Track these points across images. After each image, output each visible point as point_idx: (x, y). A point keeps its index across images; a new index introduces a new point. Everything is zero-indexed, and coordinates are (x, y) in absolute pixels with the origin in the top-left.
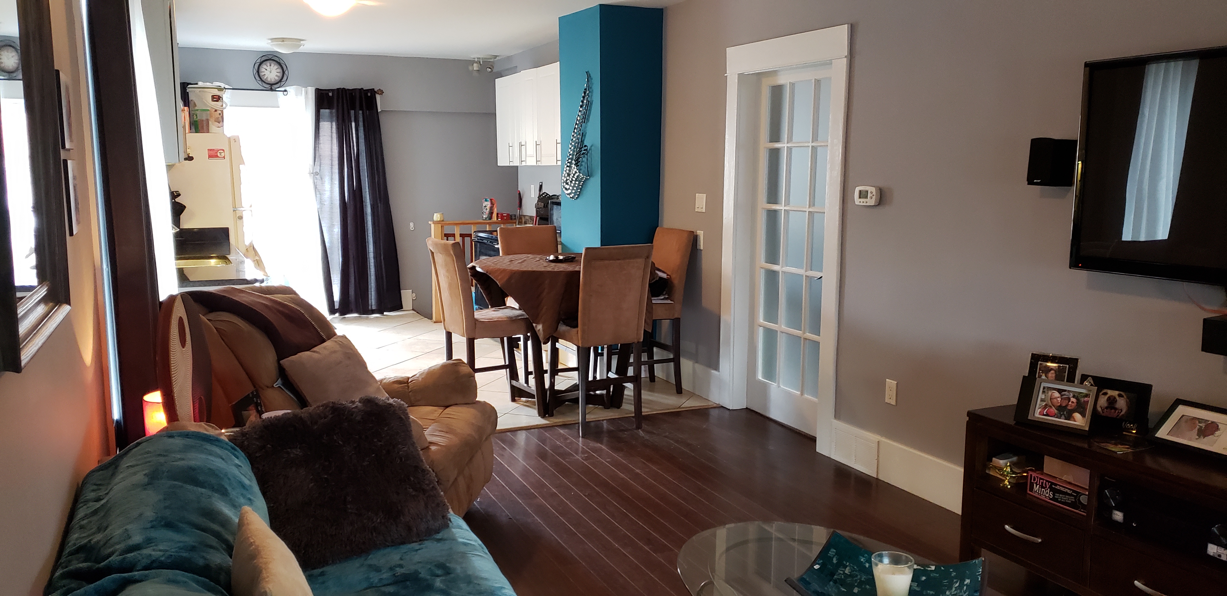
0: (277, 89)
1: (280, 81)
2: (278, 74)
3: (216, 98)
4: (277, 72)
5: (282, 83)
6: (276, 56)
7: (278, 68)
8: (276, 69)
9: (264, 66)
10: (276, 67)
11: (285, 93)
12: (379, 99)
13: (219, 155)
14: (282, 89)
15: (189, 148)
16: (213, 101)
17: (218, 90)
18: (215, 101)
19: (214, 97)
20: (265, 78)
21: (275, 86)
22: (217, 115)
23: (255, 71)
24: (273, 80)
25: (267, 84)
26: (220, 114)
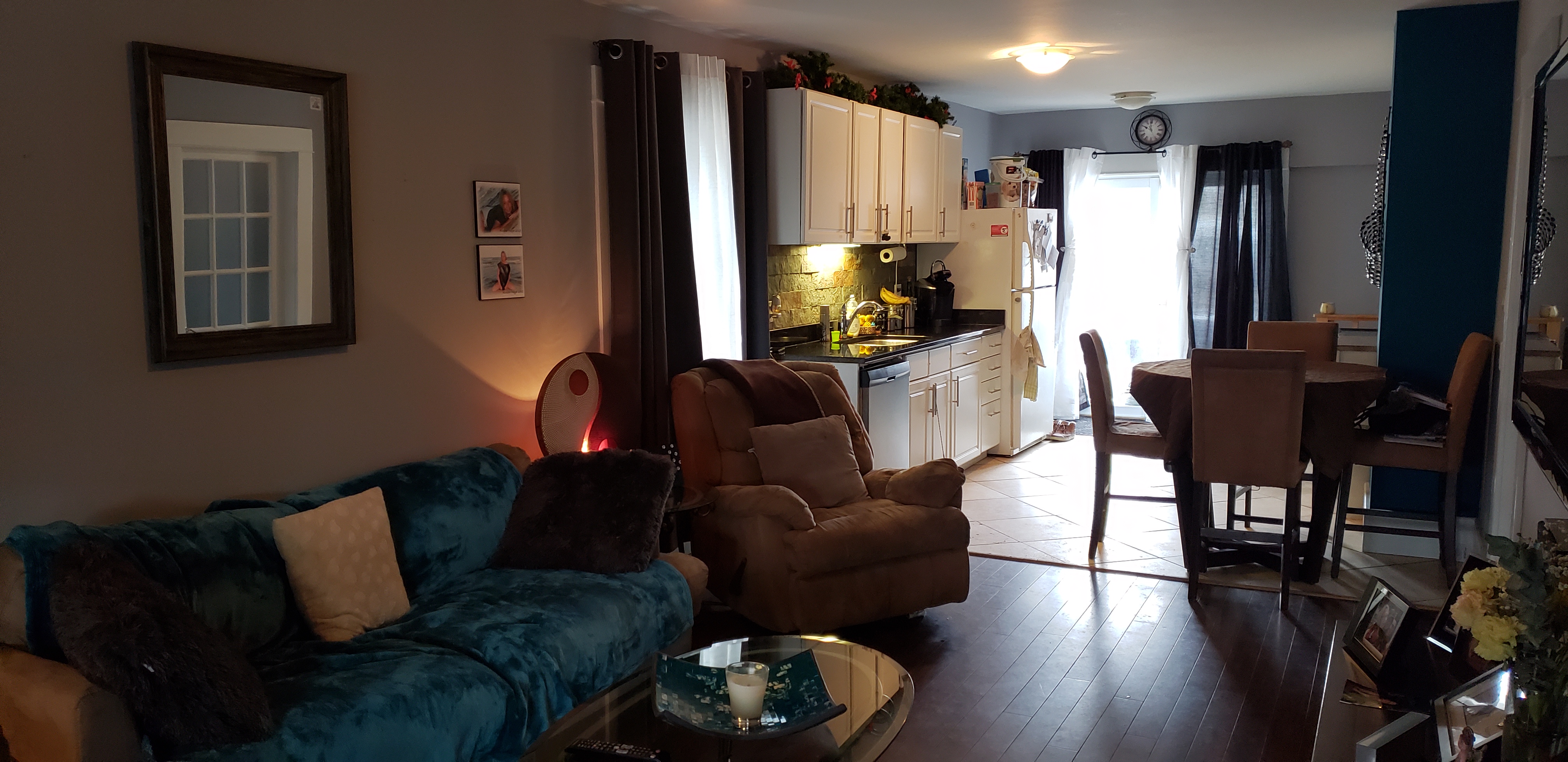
0: (1157, 150)
1: (1162, 140)
2: (1160, 132)
4: (1159, 130)
5: (1163, 142)
6: (1160, 111)
7: (1160, 125)
8: (1158, 126)
9: (1144, 124)
10: (1158, 124)
11: (1164, 154)
12: (1286, 153)
13: (1002, 232)
14: (1162, 150)
15: (973, 225)
16: (1007, 173)
17: (1014, 161)
18: (1010, 173)
19: (1010, 168)
20: (1145, 137)
21: (1155, 147)
22: (1010, 188)
23: (1133, 131)
24: (1153, 140)
25: (1146, 144)
26: (1014, 187)
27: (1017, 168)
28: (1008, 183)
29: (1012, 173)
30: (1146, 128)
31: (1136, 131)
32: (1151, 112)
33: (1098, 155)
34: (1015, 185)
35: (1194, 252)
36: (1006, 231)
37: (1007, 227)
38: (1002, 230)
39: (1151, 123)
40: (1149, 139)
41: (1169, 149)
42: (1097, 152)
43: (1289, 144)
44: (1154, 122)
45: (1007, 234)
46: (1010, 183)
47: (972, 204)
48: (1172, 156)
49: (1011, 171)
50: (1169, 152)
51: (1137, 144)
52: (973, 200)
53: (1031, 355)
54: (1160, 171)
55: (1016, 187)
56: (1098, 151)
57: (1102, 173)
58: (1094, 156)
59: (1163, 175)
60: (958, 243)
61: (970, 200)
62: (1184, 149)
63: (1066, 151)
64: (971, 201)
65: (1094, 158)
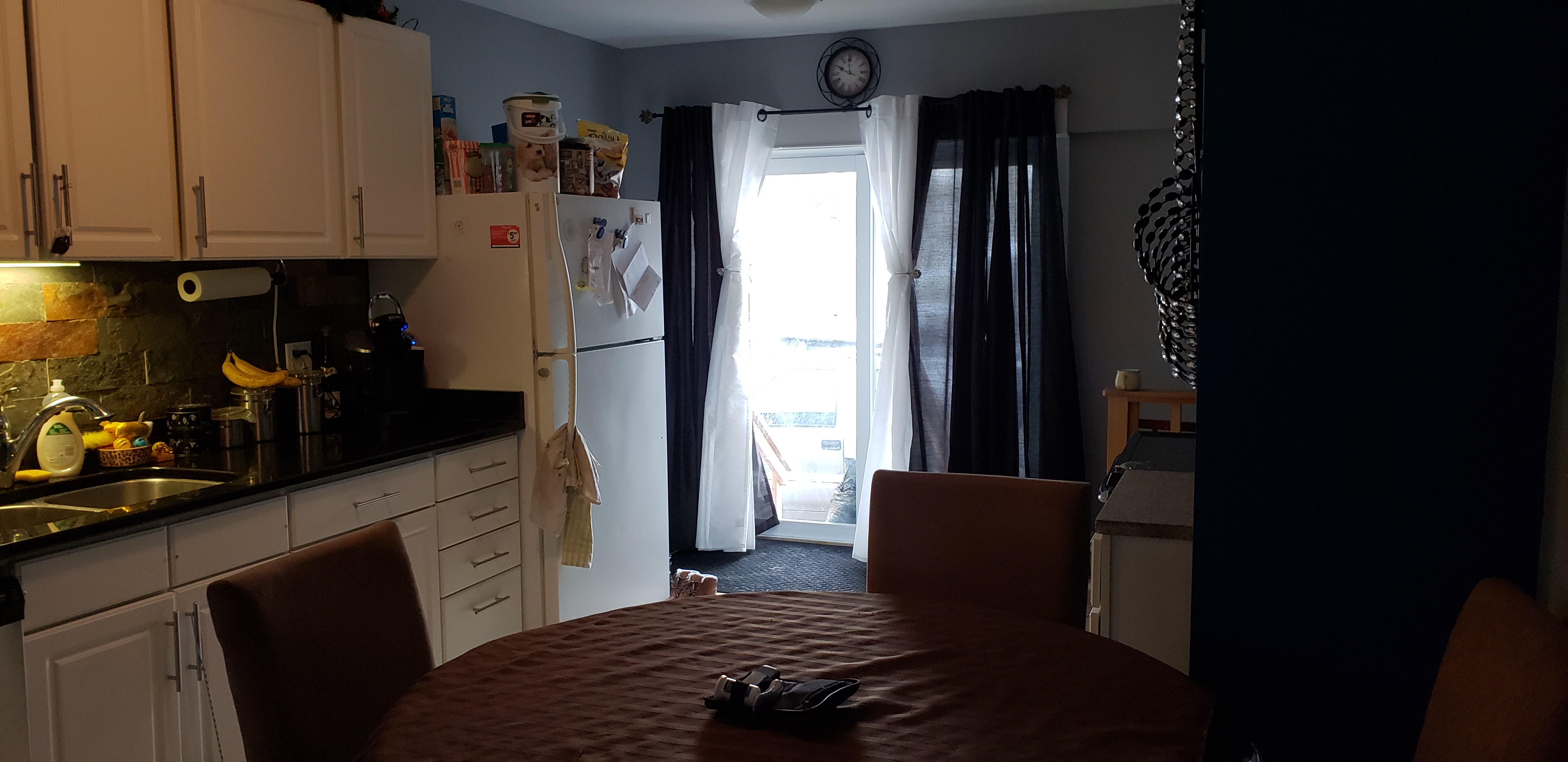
0: (859, 106)
1: (866, 88)
2: (863, 76)
3: (529, 119)
4: (862, 72)
5: (869, 93)
6: (861, 40)
7: (862, 65)
8: (860, 66)
9: (839, 62)
10: (860, 62)
11: (869, 112)
12: (1062, 108)
13: (510, 240)
14: (865, 105)
15: (459, 225)
16: (524, 125)
17: (533, 101)
18: (528, 125)
19: (528, 116)
20: (840, 85)
21: (856, 101)
22: (531, 154)
23: (821, 74)
24: (853, 89)
25: (842, 97)
26: (539, 152)
27: (543, 117)
28: (526, 144)
29: (534, 125)
30: (842, 69)
31: (827, 74)
32: (849, 42)
33: (768, 115)
34: (541, 148)
35: (918, 277)
36: (516, 237)
37: (518, 229)
38: (509, 237)
39: (850, 60)
40: (846, 88)
41: (875, 103)
42: (766, 110)
43: (1066, 92)
44: (854, 59)
45: (518, 243)
46: (530, 145)
47: (458, 184)
48: (879, 115)
49: (529, 122)
50: (874, 109)
51: (828, 95)
52: (459, 176)
53: (572, 482)
54: (865, 143)
55: (543, 152)
56: (768, 108)
57: (776, 146)
58: (762, 117)
59: (867, 148)
60: (435, 260)
61: (454, 177)
62: (897, 101)
63: (715, 107)
64: (457, 179)
65: (763, 121)
